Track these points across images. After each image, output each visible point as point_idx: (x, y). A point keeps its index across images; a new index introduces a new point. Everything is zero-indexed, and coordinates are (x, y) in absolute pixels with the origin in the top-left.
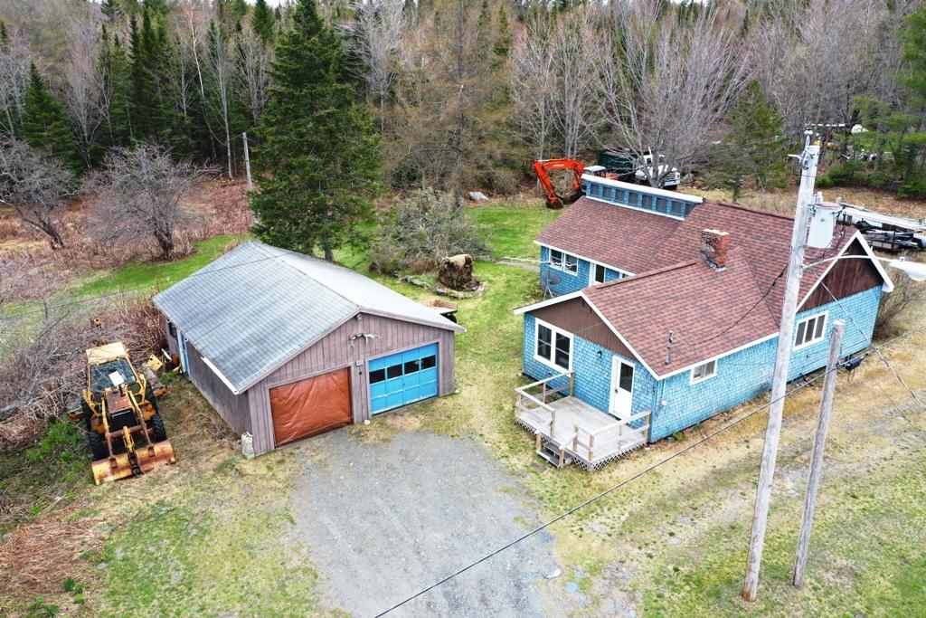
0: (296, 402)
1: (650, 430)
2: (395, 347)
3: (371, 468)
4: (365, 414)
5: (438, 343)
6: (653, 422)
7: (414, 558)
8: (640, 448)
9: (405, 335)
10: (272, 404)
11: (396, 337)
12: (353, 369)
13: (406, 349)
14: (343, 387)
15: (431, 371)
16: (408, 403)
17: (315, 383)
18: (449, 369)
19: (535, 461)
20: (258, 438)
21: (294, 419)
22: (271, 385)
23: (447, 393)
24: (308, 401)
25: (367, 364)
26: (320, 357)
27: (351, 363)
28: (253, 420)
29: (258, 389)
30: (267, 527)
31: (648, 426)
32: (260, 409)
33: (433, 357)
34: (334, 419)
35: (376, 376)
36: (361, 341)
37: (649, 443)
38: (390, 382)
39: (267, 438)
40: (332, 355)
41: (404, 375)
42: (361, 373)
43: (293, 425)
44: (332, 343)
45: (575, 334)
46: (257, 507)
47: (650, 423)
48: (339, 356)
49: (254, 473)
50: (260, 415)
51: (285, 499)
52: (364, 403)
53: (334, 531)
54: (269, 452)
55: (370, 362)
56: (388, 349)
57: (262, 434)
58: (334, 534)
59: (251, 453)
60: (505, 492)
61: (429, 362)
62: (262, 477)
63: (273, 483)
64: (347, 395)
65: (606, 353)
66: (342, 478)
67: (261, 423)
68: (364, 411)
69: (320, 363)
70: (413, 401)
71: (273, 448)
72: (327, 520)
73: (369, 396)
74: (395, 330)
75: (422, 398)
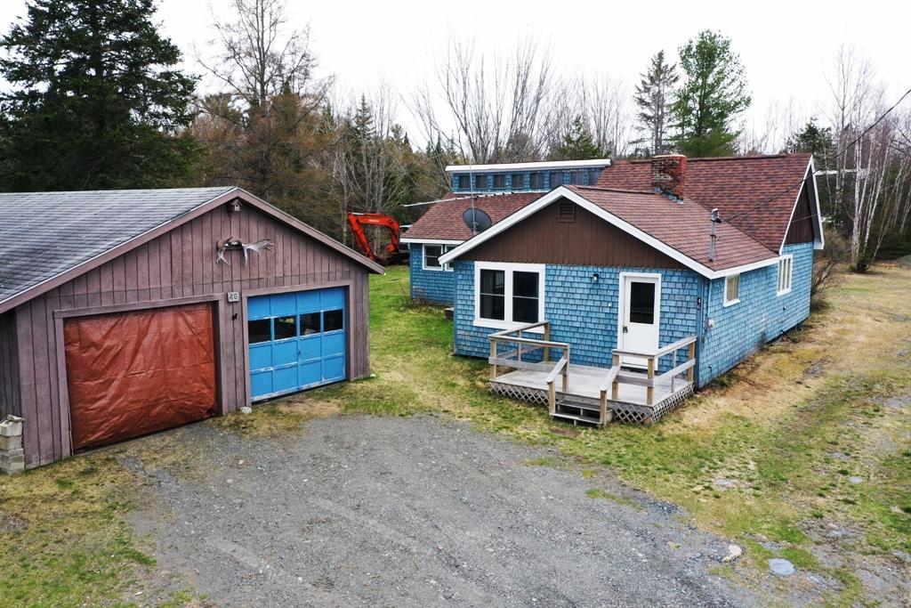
0: (118, 354)
1: (696, 367)
2: (287, 280)
3: (283, 462)
4: (240, 398)
5: (346, 288)
6: (701, 355)
7: (453, 575)
8: (690, 396)
9: (303, 262)
10: (67, 354)
11: (288, 262)
12: (222, 306)
13: (304, 288)
14: (204, 340)
15: (336, 336)
16: (305, 387)
17: (155, 323)
18: (362, 335)
19: (554, 427)
20: (34, 426)
21: (112, 391)
22: (67, 309)
23: (362, 376)
24: (140, 356)
25: (245, 301)
26: (166, 271)
27: (218, 296)
28: (25, 384)
29: (39, 313)
30: (81, 578)
31: (691, 363)
32: (42, 360)
33: (339, 312)
34: (189, 397)
35: (259, 331)
36: (235, 256)
37: (697, 389)
38: (279, 346)
39: (54, 427)
40: (187, 271)
41: (298, 337)
42: (234, 317)
43: (110, 404)
44: (188, 247)
45: (546, 263)
46: (47, 550)
47: (697, 356)
48: (198, 278)
49: (28, 494)
50: (42, 374)
51: (115, 527)
52: (239, 374)
53: (251, 561)
54: (58, 460)
55: (249, 298)
56: (277, 282)
57: (44, 419)
58: (255, 566)
59: (17, 460)
60: (541, 465)
61: (335, 320)
62: (49, 499)
63: (78, 505)
64: (212, 355)
65: (606, 273)
66: (230, 481)
67: (43, 392)
68: (240, 391)
69: (166, 284)
70: (313, 385)
71: (66, 452)
72: (227, 547)
73: (247, 365)
74: (288, 248)
75: (324, 381)
